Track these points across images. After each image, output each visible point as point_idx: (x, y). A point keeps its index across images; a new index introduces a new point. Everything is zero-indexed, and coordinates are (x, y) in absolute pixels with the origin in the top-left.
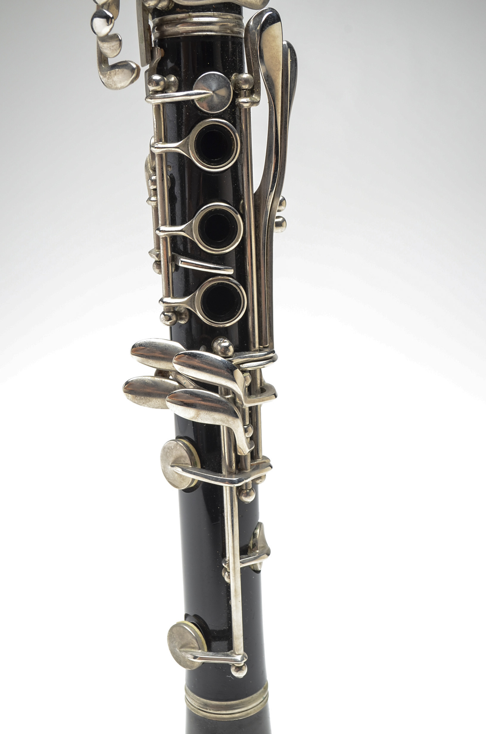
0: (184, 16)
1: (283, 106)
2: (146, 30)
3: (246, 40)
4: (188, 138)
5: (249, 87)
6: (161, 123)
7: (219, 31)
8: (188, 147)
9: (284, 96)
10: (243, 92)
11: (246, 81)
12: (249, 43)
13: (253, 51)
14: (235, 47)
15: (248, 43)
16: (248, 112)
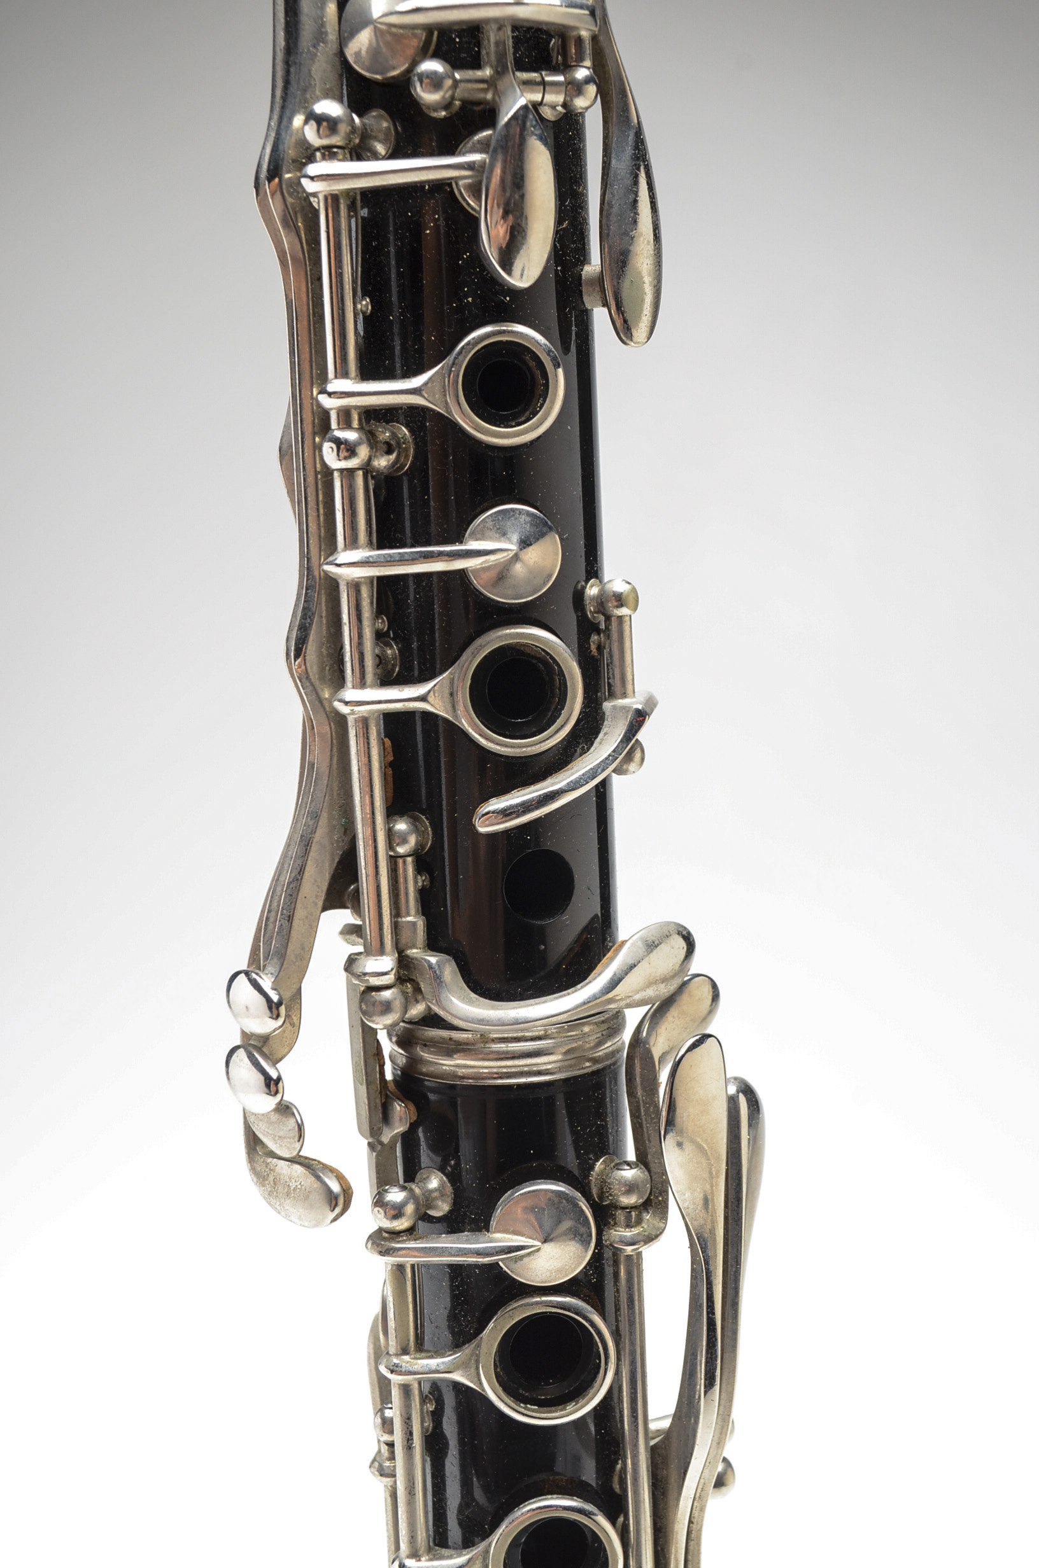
0: (468, 1038)
1: (727, 1249)
2: (371, 1053)
3: (630, 1080)
4: (479, 1346)
5: (638, 1199)
6: (408, 1309)
7: (560, 1070)
8: (477, 1368)
9: (730, 1226)
10: (620, 1216)
11: (631, 1188)
12: (639, 1088)
13: (649, 1108)
14: (600, 1094)
15: (636, 1088)
16: (635, 1263)
